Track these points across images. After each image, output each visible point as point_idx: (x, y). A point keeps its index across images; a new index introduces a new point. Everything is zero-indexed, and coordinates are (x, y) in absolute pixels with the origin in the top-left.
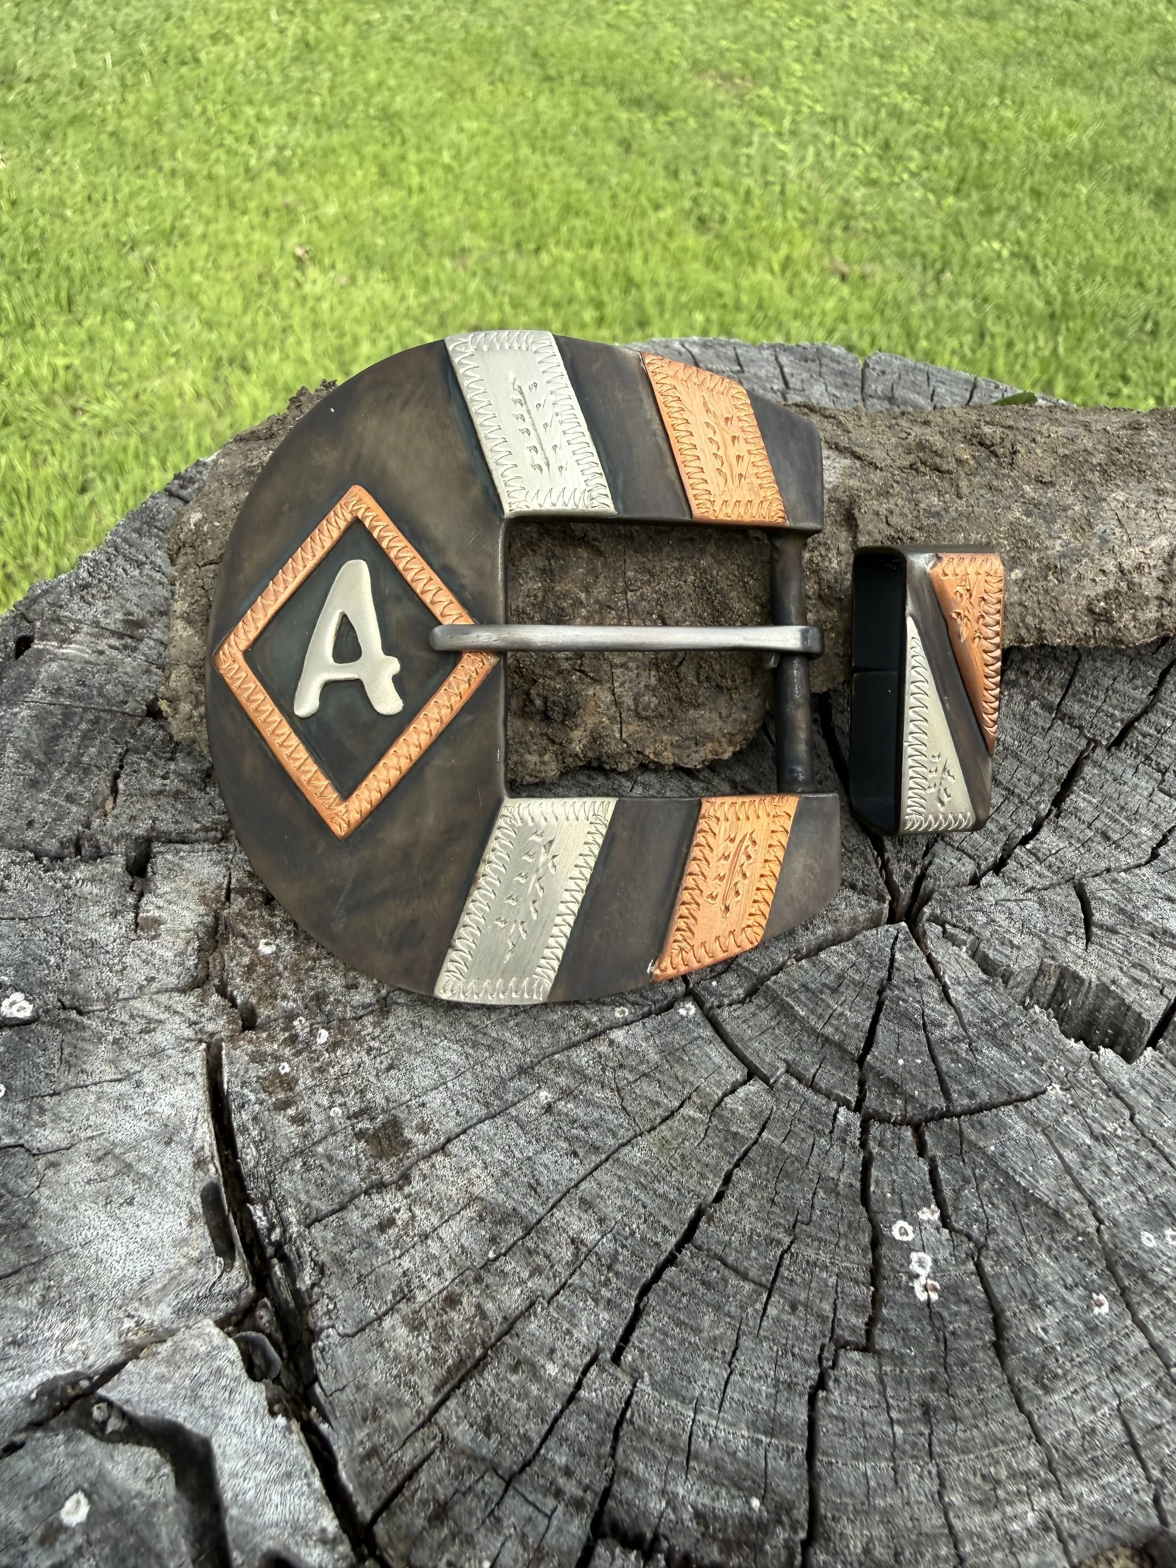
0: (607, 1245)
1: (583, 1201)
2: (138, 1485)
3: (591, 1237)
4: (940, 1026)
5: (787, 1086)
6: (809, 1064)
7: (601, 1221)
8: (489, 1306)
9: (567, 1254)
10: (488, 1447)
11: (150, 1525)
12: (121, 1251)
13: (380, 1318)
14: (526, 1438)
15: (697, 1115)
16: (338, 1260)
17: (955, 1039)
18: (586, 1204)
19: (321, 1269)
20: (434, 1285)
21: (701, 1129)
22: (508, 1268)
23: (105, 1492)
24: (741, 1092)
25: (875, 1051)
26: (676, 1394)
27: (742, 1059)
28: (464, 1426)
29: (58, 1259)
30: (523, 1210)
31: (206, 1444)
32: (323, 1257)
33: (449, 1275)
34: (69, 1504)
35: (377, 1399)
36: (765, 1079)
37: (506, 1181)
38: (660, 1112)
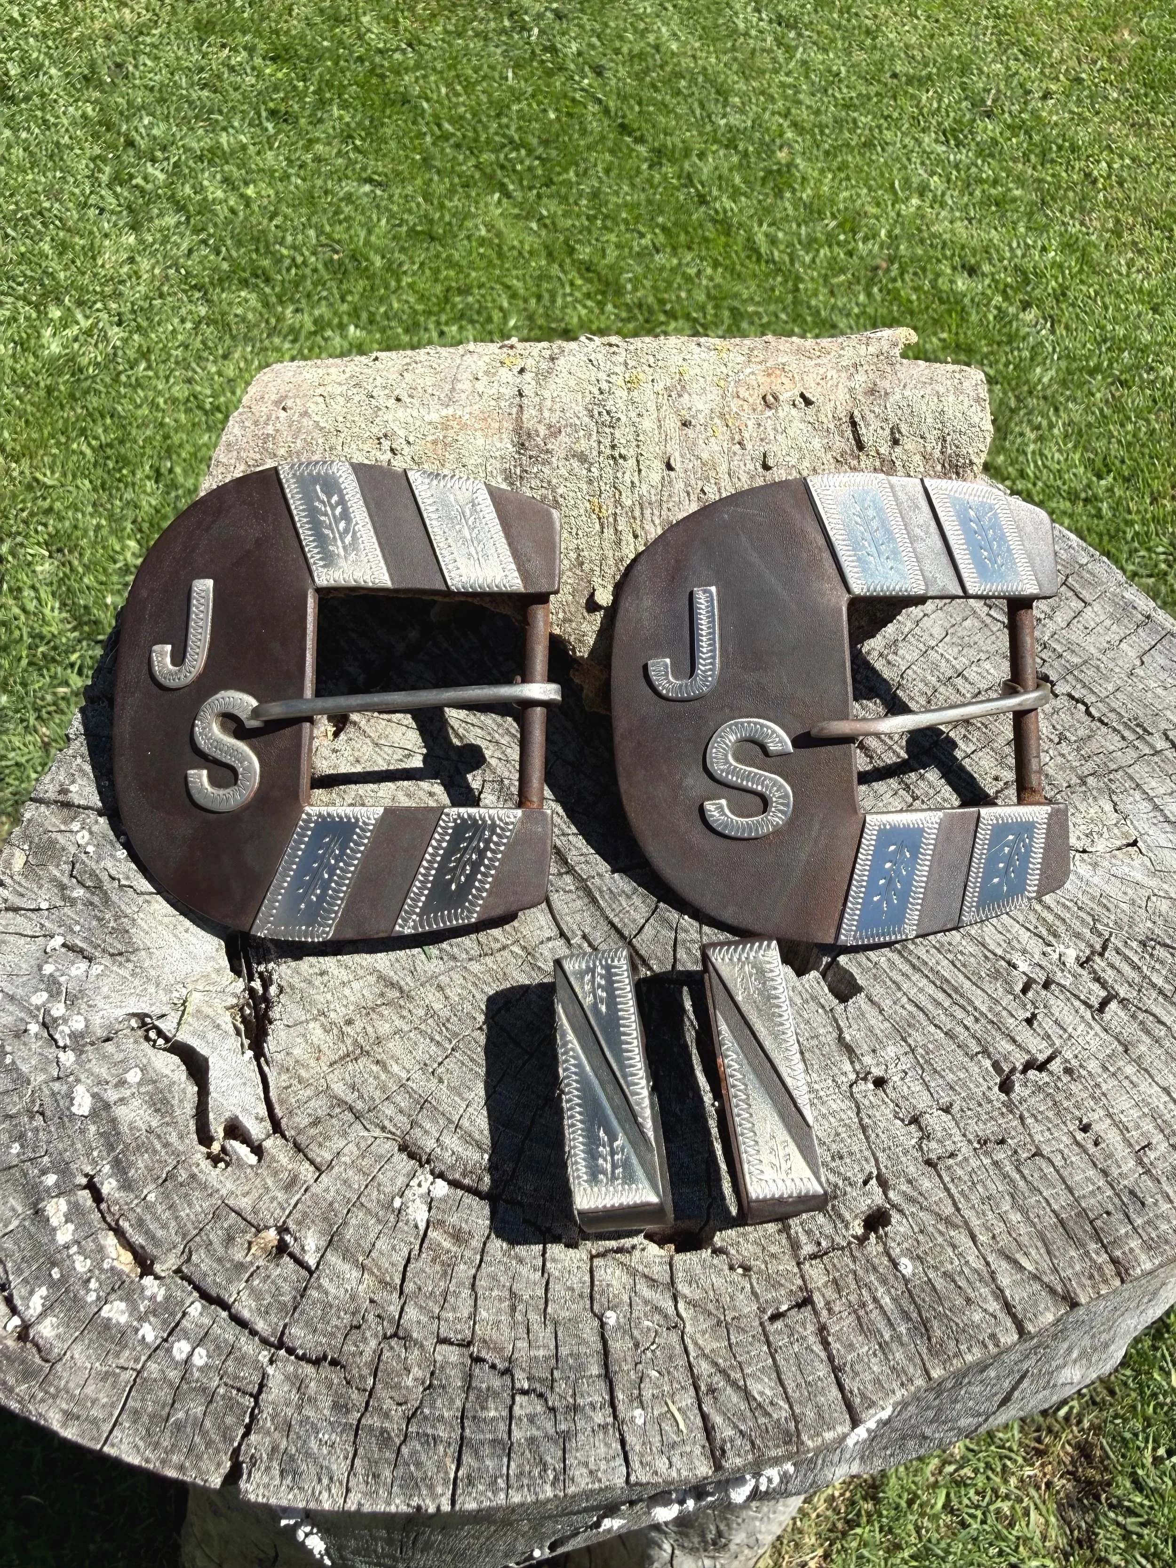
0: (446, 1013)
1: (439, 986)
2: (166, 1071)
3: (437, 1006)
4: (686, 931)
5: (580, 947)
6: (597, 937)
7: (447, 998)
8: (370, 1030)
9: (421, 1012)
10: (350, 1097)
11: (170, 1092)
12: (178, 956)
13: (307, 1021)
14: (372, 1099)
15: (520, 952)
16: (292, 987)
17: (693, 941)
18: (440, 988)
19: (281, 990)
20: (342, 1011)
21: (520, 962)
22: (386, 1012)
23: (150, 1070)
24: (550, 944)
25: (639, 938)
26: (460, 1095)
27: (558, 925)
28: (341, 1084)
29: (143, 953)
30: (402, 983)
31: (206, 1060)
32: (283, 983)
33: (352, 1008)
34: (132, 1072)
35: (297, 1062)
36: (568, 940)
37: (397, 965)
38: (498, 945)
